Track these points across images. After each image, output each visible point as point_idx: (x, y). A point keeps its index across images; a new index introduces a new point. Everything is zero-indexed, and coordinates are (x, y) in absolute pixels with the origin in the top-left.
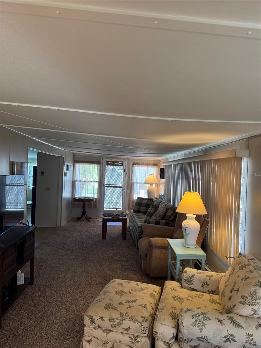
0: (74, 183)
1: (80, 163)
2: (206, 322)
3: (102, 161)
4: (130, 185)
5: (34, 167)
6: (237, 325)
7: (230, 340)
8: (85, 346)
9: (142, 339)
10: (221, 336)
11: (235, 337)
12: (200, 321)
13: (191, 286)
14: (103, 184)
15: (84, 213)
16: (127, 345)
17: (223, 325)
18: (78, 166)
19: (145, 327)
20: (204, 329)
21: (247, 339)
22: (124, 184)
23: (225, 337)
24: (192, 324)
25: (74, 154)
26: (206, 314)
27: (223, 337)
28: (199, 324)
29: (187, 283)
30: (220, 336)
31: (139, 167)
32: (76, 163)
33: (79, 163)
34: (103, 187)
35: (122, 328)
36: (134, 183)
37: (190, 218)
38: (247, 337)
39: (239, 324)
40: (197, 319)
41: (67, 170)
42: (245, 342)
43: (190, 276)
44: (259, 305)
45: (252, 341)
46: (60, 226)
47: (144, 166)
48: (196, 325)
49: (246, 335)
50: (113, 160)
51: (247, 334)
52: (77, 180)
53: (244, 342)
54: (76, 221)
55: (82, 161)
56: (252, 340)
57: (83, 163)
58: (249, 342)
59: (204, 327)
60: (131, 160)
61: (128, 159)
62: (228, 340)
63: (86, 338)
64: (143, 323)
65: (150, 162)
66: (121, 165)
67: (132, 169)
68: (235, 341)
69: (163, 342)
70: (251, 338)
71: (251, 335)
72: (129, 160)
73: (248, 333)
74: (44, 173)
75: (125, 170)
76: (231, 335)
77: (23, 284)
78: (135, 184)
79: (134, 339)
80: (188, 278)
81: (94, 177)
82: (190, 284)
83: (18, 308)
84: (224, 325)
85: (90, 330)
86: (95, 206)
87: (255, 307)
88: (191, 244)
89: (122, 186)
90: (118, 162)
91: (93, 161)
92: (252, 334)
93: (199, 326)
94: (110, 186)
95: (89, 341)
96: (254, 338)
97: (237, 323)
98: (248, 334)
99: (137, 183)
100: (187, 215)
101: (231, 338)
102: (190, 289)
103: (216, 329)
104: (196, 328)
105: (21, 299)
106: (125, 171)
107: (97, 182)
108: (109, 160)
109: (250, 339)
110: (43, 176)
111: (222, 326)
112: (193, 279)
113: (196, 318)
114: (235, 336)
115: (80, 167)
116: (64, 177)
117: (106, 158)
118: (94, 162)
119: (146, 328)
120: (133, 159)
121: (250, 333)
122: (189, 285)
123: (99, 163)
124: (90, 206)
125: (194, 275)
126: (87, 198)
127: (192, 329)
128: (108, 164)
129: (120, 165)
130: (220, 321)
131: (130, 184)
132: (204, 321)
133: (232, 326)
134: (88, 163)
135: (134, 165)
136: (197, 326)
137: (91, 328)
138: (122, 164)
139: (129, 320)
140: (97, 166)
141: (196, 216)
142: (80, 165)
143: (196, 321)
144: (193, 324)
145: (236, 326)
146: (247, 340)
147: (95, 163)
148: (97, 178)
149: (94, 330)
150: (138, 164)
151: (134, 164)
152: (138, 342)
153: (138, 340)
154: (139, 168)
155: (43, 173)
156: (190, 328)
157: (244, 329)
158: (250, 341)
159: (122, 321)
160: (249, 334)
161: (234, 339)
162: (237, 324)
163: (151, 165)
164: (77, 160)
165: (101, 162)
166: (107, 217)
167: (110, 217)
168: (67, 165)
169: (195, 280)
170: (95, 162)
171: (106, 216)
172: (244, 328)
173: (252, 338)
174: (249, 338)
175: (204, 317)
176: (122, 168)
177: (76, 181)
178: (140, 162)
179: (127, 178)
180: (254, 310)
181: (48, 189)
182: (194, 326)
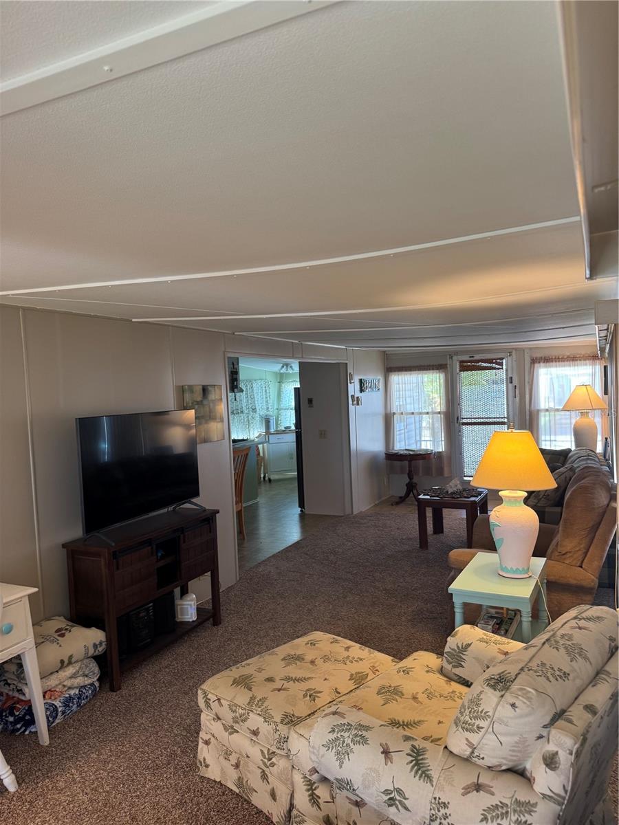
0: (388, 420)
1: (400, 373)
2: (356, 748)
3: (449, 362)
4: (528, 418)
5: (295, 389)
6: (420, 772)
7: (397, 802)
8: (202, 749)
9: (280, 761)
10: (378, 786)
11: (408, 799)
12: (344, 742)
13: (458, 671)
14: (456, 419)
15: (411, 487)
16: (258, 767)
17: (389, 762)
18: (397, 379)
19: (283, 736)
20: (346, 761)
21: (433, 812)
22: (511, 413)
23: (386, 792)
24: (326, 743)
25: (384, 352)
26: (367, 728)
27: (383, 791)
28: (339, 748)
29: (450, 663)
30: (374, 788)
31: (550, 367)
32: (391, 373)
33: (396, 373)
34: (457, 425)
35: (248, 728)
36: (538, 411)
37: (512, 500)
38: (434, 806)
39: (428, 770)
40: (339, 735)
41: (361, 391)
42: (428, 817)
43: (460, 646)
44: (481, 734)
45: (445, 819)
46: (350, 513)
47: (563, 363)
48: (332, 749)
49: (433, 801)
50: (477, 357)
51: (435, 798)
52: (394, 411)
53: (425, 818)
54: (392, 505)
55: (403, 367)
56: (445, 817)
57: (405, 373)
58: (438, 820)
59: (347, 757)
60: (526, 351)
61: (516, 349)
62: (391, 802)
63: (203, 735)
64: (280, 727)
65: (583, 352)
66: (499, 367)
67: (530, 372)
68: (407, 809)
69: (302, 776)
70: (443, 811)
71: (444, 803)
72: (521, 351)
73: (439, 799)
74: (314, 402)
75: (511, 378)
76: (399, 791)
77: (193, 621)
78: (540, 413)
79: (267, 757)
80: (453, 649)
81: (431, 403)
82: (457, 667)
83: (165, 663)
84: (392, 763)
85: (207, 720)
86: (440, 471)
87: (474, 738)
88: (512, 568)
89: (506, 420)
90: (490, 361)
91: (429, 364)
92: (448, 803)
93: (338, 753)
94: (473, 421)
95: (207, 743)
96: (450, 815)
97: (422, 767)
98: (437, 799)
99: (547, 410)
100: (500, 493)
101: (398, 798)
102: (456, 678)
103: (371, 769)
104: (331, 756)
105: (182, 649)
106: (511, 382)
107: (439, 413)
108: (466, 358)
109: (440, 814)
110: (312, 407)
111: (386, 765)
112: (464, 653)
113: (338, 733)
114: (407, 796)
115: (400, 381)
116: (351, 408)
117: (457, 353)
118: (430, 366)
119: (285, 738)
120: (531, 349)
121: (442, 800)
122: (454, 667)
123: (443, 368)
124: (428, 471)
125: (469, 645)
126: (411, 453)
127: (323, 756)
128: (464, 368)
129: (495, 368)
130: (386, 753)
131: (528, 413)
132: (352, 745)
133: (409, 770)
134: (416, 370)
135: (536, 365)
136: (334, 750)
137: (208, 718)
138: (501, 364)
139: (259, 714)
140: (438, 375)
141: (526, 494)
142: (400, 377)
143: (337, 739)
144: (328, 746)
145: (416, 772)
146: (433, 815)
147: (433, 369)
148: (439, 404)
149: (212, 722)
150: (547, 360)
151: (534, 361)
152: (273, 765)
153: (274, 760)
154: (549, 369)
155: (310, 401)
156: (321, 753)
157: (433, 786)
158: (441, 819)
159: (248, 713)
160: (440, 801)
161: (404, 804)
162: (424, 769)
163: (585, 360)
164: (392, 366)
165: (446, 365)
166: (428, 497)
167: (434, 497)
168: (361, 380)
169: (468, 656)
170: (433, 366)
171: (428, 495)
172: (434, 784)
173: (446, 814)
174: (439, 811)
175: (356, 735)
176: (502, 374)
177: (394, 413)
178: (554, 353)
179: (518, 398)
180: (471, 743)
181: (323, 434)
182: (328, 750)
